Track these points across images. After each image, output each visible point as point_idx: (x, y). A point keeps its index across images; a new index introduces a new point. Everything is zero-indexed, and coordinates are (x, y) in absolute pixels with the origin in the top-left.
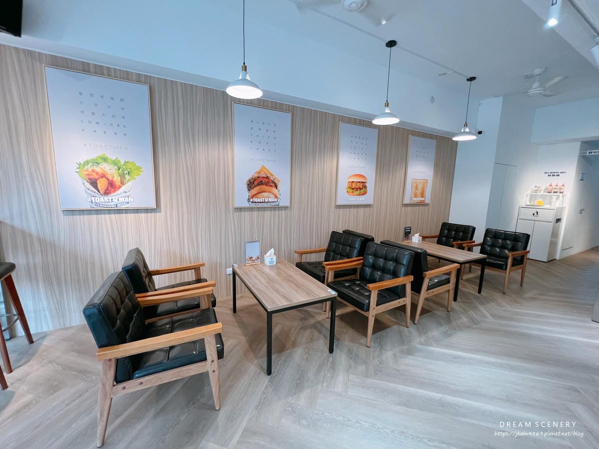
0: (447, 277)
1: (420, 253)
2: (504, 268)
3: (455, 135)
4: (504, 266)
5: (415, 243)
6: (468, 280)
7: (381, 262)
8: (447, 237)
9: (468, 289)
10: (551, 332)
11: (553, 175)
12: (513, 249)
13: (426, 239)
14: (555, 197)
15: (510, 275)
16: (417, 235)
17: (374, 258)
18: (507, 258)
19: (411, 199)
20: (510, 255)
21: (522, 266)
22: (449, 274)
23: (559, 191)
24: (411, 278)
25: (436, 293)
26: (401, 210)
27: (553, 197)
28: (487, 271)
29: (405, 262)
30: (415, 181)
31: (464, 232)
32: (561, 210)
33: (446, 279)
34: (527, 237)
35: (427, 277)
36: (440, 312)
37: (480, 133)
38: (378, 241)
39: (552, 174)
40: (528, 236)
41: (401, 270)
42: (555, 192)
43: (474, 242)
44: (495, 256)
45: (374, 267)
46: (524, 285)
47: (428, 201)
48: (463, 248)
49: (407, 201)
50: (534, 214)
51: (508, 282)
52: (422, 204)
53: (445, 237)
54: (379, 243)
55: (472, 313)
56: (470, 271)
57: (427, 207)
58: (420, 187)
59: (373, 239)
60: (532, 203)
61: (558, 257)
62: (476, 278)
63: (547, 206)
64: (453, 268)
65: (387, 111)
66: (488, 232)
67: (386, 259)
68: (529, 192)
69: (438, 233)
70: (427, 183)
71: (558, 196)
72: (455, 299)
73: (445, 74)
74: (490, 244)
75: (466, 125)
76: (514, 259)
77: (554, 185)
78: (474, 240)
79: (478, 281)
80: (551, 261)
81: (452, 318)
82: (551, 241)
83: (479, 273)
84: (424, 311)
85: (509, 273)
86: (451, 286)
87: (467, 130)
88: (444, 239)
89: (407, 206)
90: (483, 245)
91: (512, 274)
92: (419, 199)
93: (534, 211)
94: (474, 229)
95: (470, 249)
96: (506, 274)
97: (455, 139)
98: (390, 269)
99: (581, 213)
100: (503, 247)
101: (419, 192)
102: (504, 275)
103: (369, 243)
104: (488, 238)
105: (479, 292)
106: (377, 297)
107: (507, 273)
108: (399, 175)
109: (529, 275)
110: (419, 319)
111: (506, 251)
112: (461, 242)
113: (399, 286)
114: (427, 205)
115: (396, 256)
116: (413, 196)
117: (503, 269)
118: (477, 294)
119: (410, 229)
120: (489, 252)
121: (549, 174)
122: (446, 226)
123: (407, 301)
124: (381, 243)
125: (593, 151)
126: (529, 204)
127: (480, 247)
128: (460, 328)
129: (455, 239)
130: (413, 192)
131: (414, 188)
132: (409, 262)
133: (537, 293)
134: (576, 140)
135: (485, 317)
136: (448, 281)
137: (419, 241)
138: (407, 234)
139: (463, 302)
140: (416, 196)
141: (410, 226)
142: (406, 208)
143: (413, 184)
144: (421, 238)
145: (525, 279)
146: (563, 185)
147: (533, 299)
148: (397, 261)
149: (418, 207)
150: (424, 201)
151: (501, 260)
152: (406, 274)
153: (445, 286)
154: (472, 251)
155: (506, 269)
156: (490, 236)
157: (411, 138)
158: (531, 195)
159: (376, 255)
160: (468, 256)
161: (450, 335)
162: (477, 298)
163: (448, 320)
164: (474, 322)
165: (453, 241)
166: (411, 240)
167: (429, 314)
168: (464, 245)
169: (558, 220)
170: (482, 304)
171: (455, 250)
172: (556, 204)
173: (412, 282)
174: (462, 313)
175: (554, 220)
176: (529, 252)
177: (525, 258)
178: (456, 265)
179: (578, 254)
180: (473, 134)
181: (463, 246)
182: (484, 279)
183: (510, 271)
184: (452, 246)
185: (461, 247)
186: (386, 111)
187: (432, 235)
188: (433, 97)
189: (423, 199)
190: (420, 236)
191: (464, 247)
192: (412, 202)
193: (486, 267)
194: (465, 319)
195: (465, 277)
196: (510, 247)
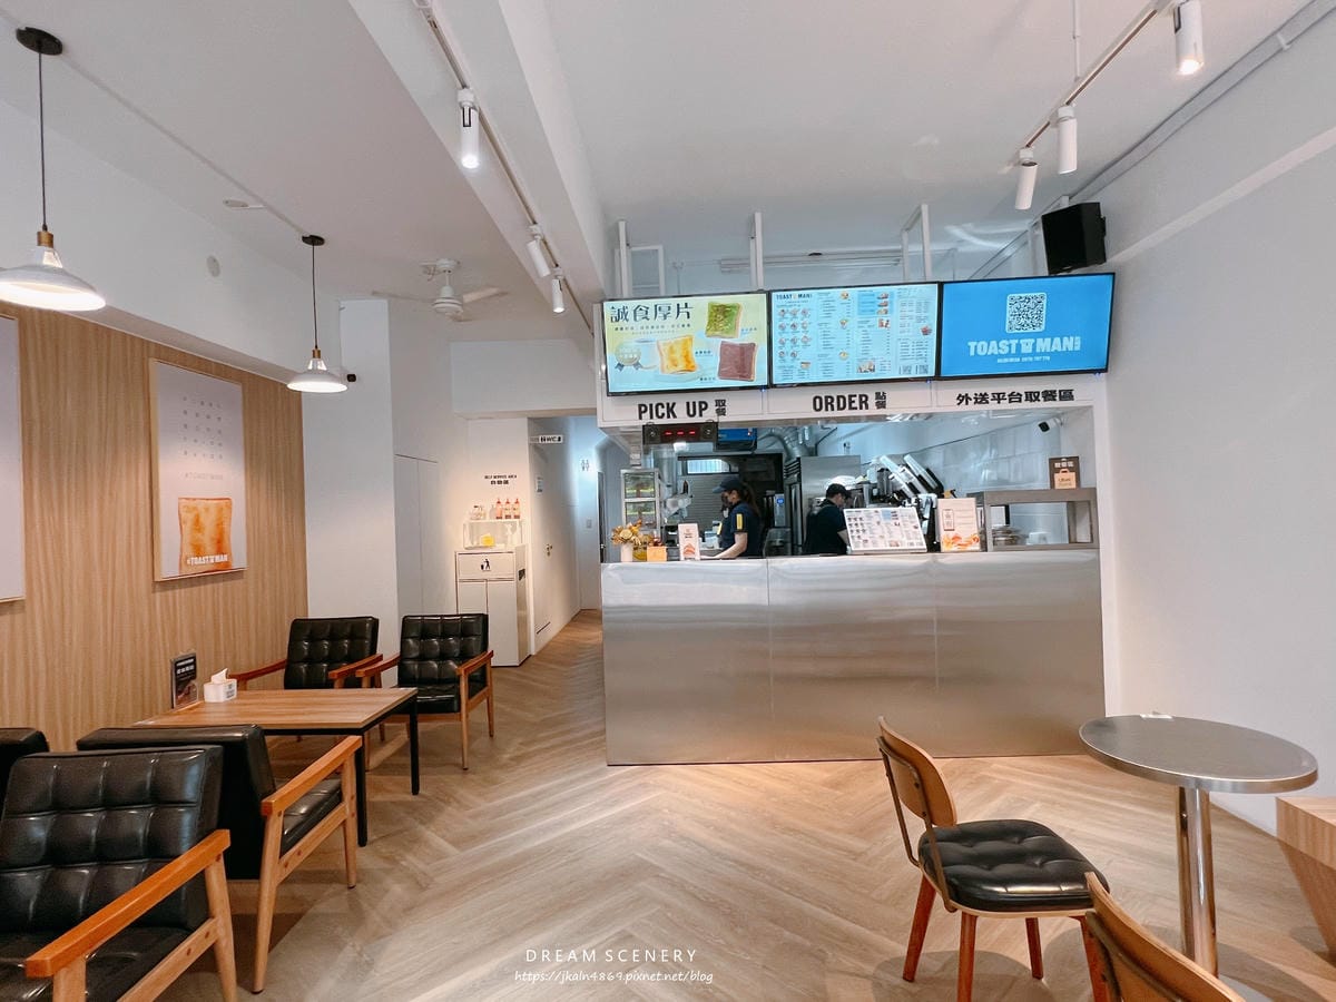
0: (333, 783)
1: (242, 741)
2: (456, 708)
3: (294, 375)
4: (456, 702)
5: (217, 704)
6: (384, 768)
7: (90, 822)
8: (311, 660)
9: (389, 791)
10: (562, 824)
11: (499, 482)
12: (464, 657)
13: (250, 682)
14: (509, 527)
15: (470, 717)
16: (220, 678)
17: (50, 820)
18: (457, 681)
19: (182, 562)
20: (463, 672)
21: (485, 690)
22: (337, 773)
23: (513, 514)
24: (223, 839)
25: (309, 852)
26: (152, 605)
27: (506, 526)
28: (422, 726)
29: (190, 791)
30: (192, 503)
31: (351, 637)
32: (521, 551)
33: (332, 793)
34: (483, 619)
35: (275, 812)
36: (330, 902)
37: (352, 378)
38: (62, 743)
39: (496, 480)
40: (485, 618)
41: (178, 825)
42: (507, 517)
43: (381, 658)
44: (430, 681)
45: (58, 855)
46: (495, 734)
47: (239, 559)
48: (356, 684)
49: (169, 569)
50: (482, 567)
51: (469, 737)
52: (224, 574)
53: (305, 661)
54: (73, 749)
55: (412, 861)
56: (383, 739)
57: (238, 583)
58: (208, 522)
59: (39, 742)
60: (475, 543)
61: (533, 652)
62: (399, 752)
63: (500, 547)
64: (347, 751)
65: (49, 259)
66: (407, 624)
67: (111, 802)
68: (466, 520)
69: (282, 655)
70: (229, 507)
71: (514, 525)
72: (362, 841)
73: (244, 205)
74: (415, 655)
75: (317, 354)
76: (471, 680)
77: (503, 502)
78: (379, 652)
79: (408, 760)
80: (526, 661)
81: (365, 906)
82: (518, 618)
83: (404, 736)
84: (282, 926)
85: (467, 716)
86: (347, 808)
87: (322, 367)
88: (303, 667)
89: (174, 588)
90: (400, 661)
91: (473, 715)
92: (210, 560)
93: (481, 560)
94: (375, 622)
95: (375, 682)
96: (460, 719)
97: (293, 386)
98: (134, 836)
99: (549, 554)
100: (443, 657)
101: (207, 539)
102: (458, 723)
103: (27, 763)
104: (411, 641)
105: (415, 790)
106: (88, 985)
107: (464, 716)
108: (130, 487)
109: (500, 706)
110: (269, 964)
111: (451, 663)
112: (352, 666)
113: (180, 889)
114: (238, 574)
115: (154, 781)
116: (188, 550)
117: (454, 712)
118: (410, 798)
119: (194, 663)
120: (417, 677)
121: (493, 479)
122: (304, 630)
123: (218, 930)
124: (81, 745)
125: (547, 437)
126: (470, 545)
127: (396, 667)
128: (392, 925)
129: (333, 661)
130: (187, 538)
131: (187, 527)
132: (206, 788)
133: (521, 744)
134: (519, 414)
135: (441, 855)
136: (336, 797)
137: (229, 694)
138: (185, 681)
139: (381, 838)
140: (198, 551)
141: (193, 651)
142: (170, 593)
143: (183, 514)
144: (234, 682)
145: (496, 720)
146: (517, 502)
147: (518, 759)
148: (160, 797)
149: (209, 586)
150: (227, 565)
151: (445, 688)
152: (202, 834)
153: (333, 813)
154: (380, 687)
155: (459, 709)
156: (414, 634)
157: (155, 366)
158: (472, 526)
159: (60, 805)
160: (377, 703)
161: (370, 964)
162: (411, 809)
163: (356, 917)
164: (420, 884)
165: (329, 669)
166: (202, 697)
167: (299, 926)
168: (360, 673)
169: (522, 573)
170: (427, 820)
171: (337, 694)
172: (514, 541)
173: (226, 853)
174: (387, 872)
175: (516, 576)
176: (492, 654)
177: (488, 669)
178: (353, 739)
179: (558, 635)
180: (338, 380)
181: (357, 676)
182: (420, 750)
183: (468, 710)
184: (329, 685)
185: (352, 682)
186: (46, 262)
187: (268, 664)
188: (215, 261)
189: (223, 558)
190: (229, 676)
191: (360, 680)
192: (189, 572)
193: (420, 716)
194: (397, 889)
195: (374, 761)
196: (457, 651)
